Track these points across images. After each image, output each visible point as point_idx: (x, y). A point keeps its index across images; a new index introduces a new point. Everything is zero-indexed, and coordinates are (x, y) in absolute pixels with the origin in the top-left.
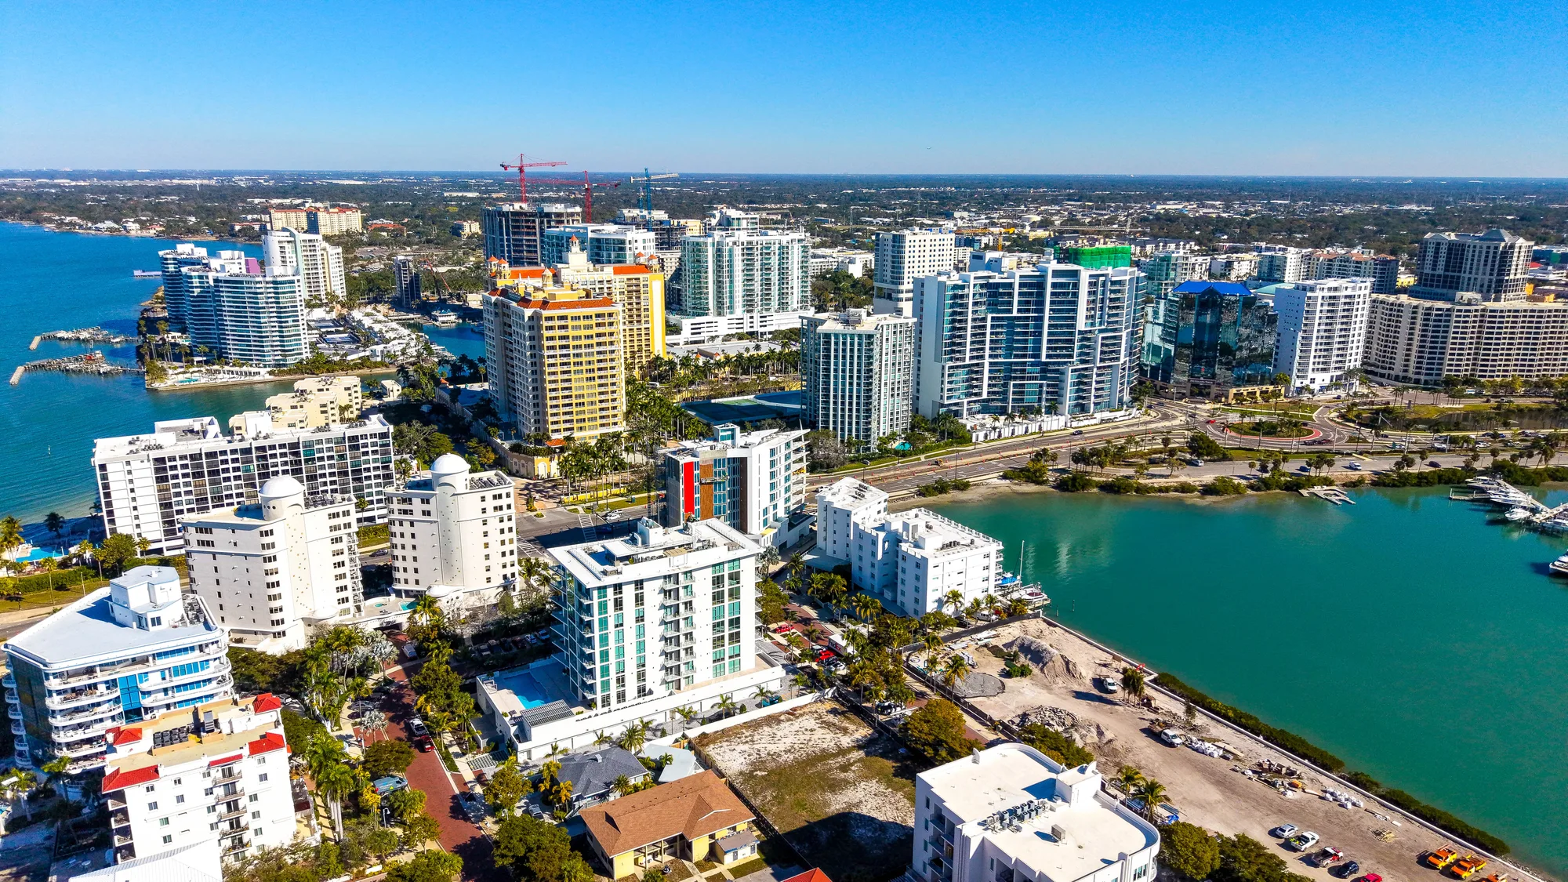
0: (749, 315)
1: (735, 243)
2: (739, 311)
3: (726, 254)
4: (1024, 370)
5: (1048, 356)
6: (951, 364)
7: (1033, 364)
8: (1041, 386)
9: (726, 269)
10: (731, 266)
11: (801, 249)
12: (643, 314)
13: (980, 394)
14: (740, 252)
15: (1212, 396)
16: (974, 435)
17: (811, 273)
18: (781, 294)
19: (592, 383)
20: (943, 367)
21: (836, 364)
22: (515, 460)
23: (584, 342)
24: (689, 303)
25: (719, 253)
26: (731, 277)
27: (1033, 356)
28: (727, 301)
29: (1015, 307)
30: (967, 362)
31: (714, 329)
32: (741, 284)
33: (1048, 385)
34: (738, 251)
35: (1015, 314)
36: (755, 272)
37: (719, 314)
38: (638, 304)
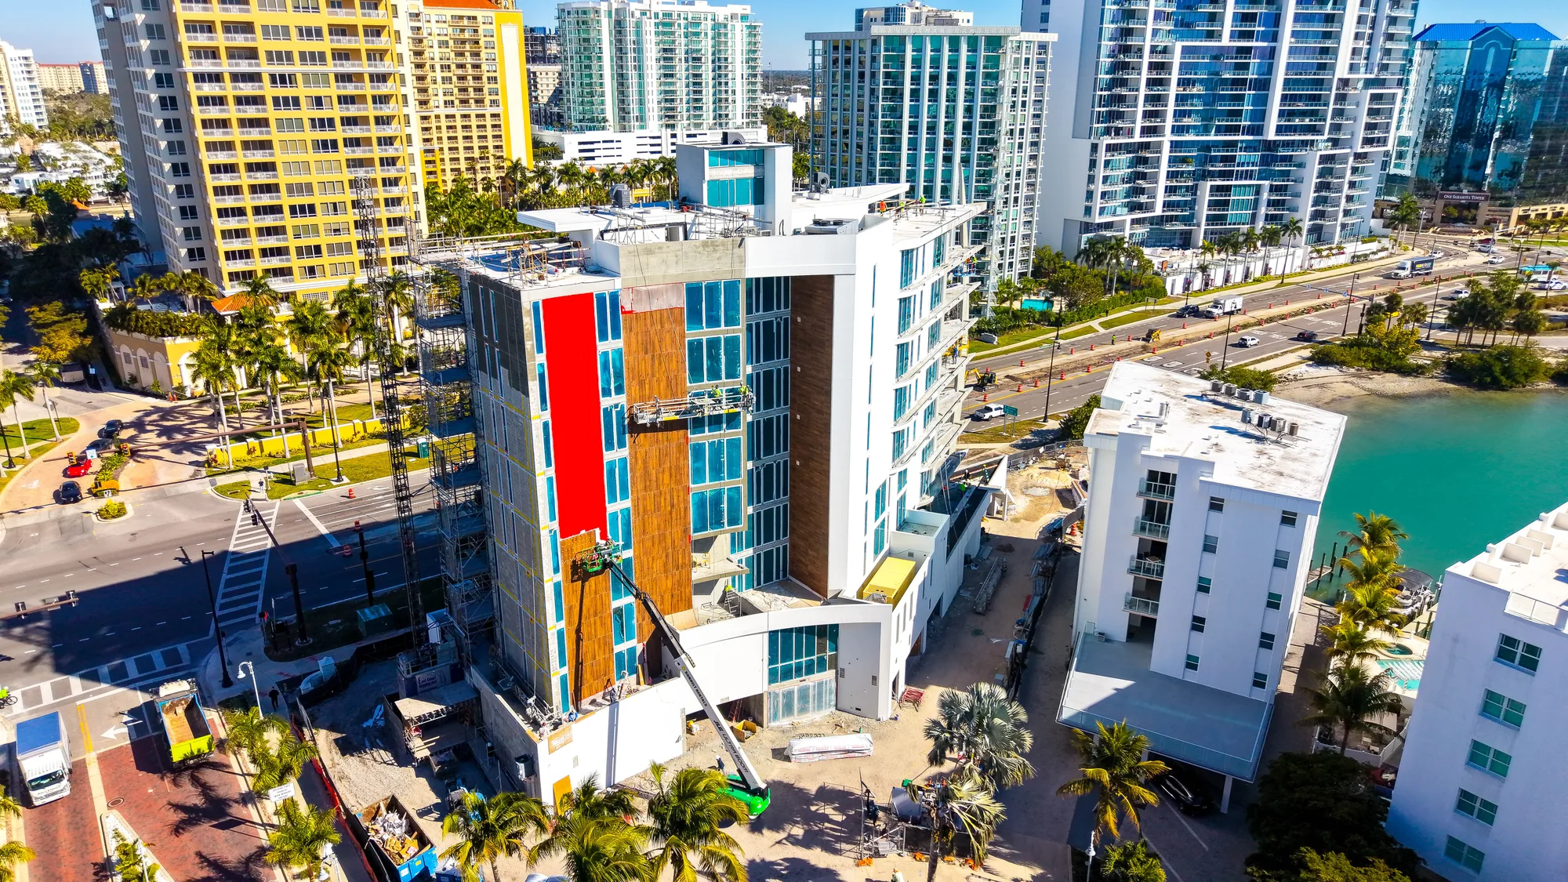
0: (669, 132)
1: (643, 13)
2: (654, 125)
3: (630, 29)
4: (1232, 159)
5: (1280, 130)
6: (1107, 140)
7: (1250, 147)
8: (1258, 190)
9: (631, 55)
10: (639, 50)
11: (746, 31)
12: (487, 87)
13: (1149, 207)
14: (653, 29)
15: (1481, 220)
16: (1169, 281)
17: (759, 71)
18: (717, 101)
19: (331, 156)
20: (1095, 148)
21: (915, 112)
22: (125, 349)
23: (296, 45)
24: (575, 113)
25: (619, 27)
26: (639, 68)
27: (1250, 130)
28: (634, 108)
29: (1228, 27)
30: (1137, 138)
31: (615, 152)
32: (655, 83)
33: (1273, 189)
34: (649, 26)
35: (1226, 41)
36: (676, 62)
37: (623, 129)
38: (476, 66)
